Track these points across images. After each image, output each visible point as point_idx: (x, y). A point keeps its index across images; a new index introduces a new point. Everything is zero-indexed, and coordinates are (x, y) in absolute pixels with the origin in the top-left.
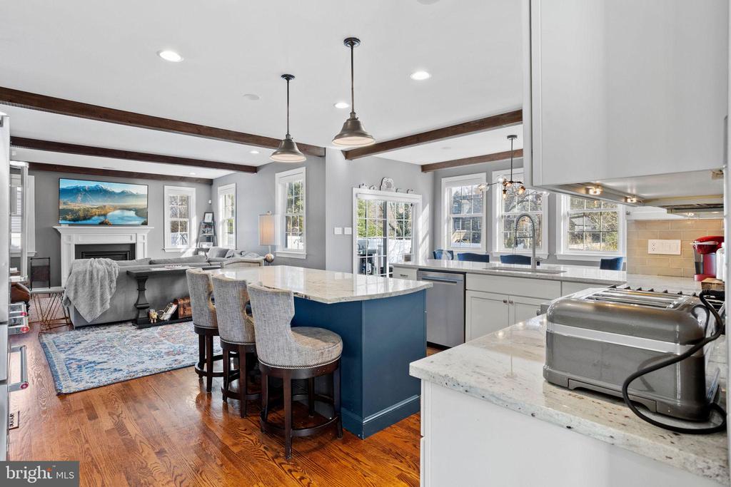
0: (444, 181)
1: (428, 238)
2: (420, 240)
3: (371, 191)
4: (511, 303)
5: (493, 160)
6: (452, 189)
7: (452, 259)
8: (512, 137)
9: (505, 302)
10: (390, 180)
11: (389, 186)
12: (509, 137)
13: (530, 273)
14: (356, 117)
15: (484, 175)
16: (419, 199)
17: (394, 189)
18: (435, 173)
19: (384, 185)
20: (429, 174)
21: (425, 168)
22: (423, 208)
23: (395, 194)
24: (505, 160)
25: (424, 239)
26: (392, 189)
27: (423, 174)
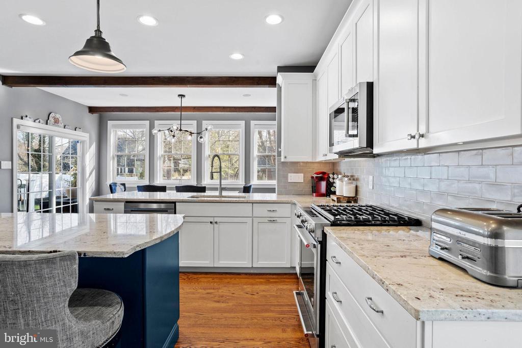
0: (110, 123)
1: (94, 173)
2: (88, 175)
3: (36, 124)
4: (216, 223)
5: (158, 111)
6: (117, 131)
7: (125, 191)
8: (182, 96)
9: (211, 223)
10: (58, 116)
11: (56, 121)
12: (179, 95)
13: (218, 199)
14: (103, 36)
15: (147, 123)
16: (87, 137)
17: (62, 125)
18: (100, 114)
19: (51, 120)
20: (96, 116)
21: (92, 110)
22: (90, 147)
23: (63, 130)
24: (167, 113)
25: (91, 174)
26: (59, 124)
27: (90, 114)
